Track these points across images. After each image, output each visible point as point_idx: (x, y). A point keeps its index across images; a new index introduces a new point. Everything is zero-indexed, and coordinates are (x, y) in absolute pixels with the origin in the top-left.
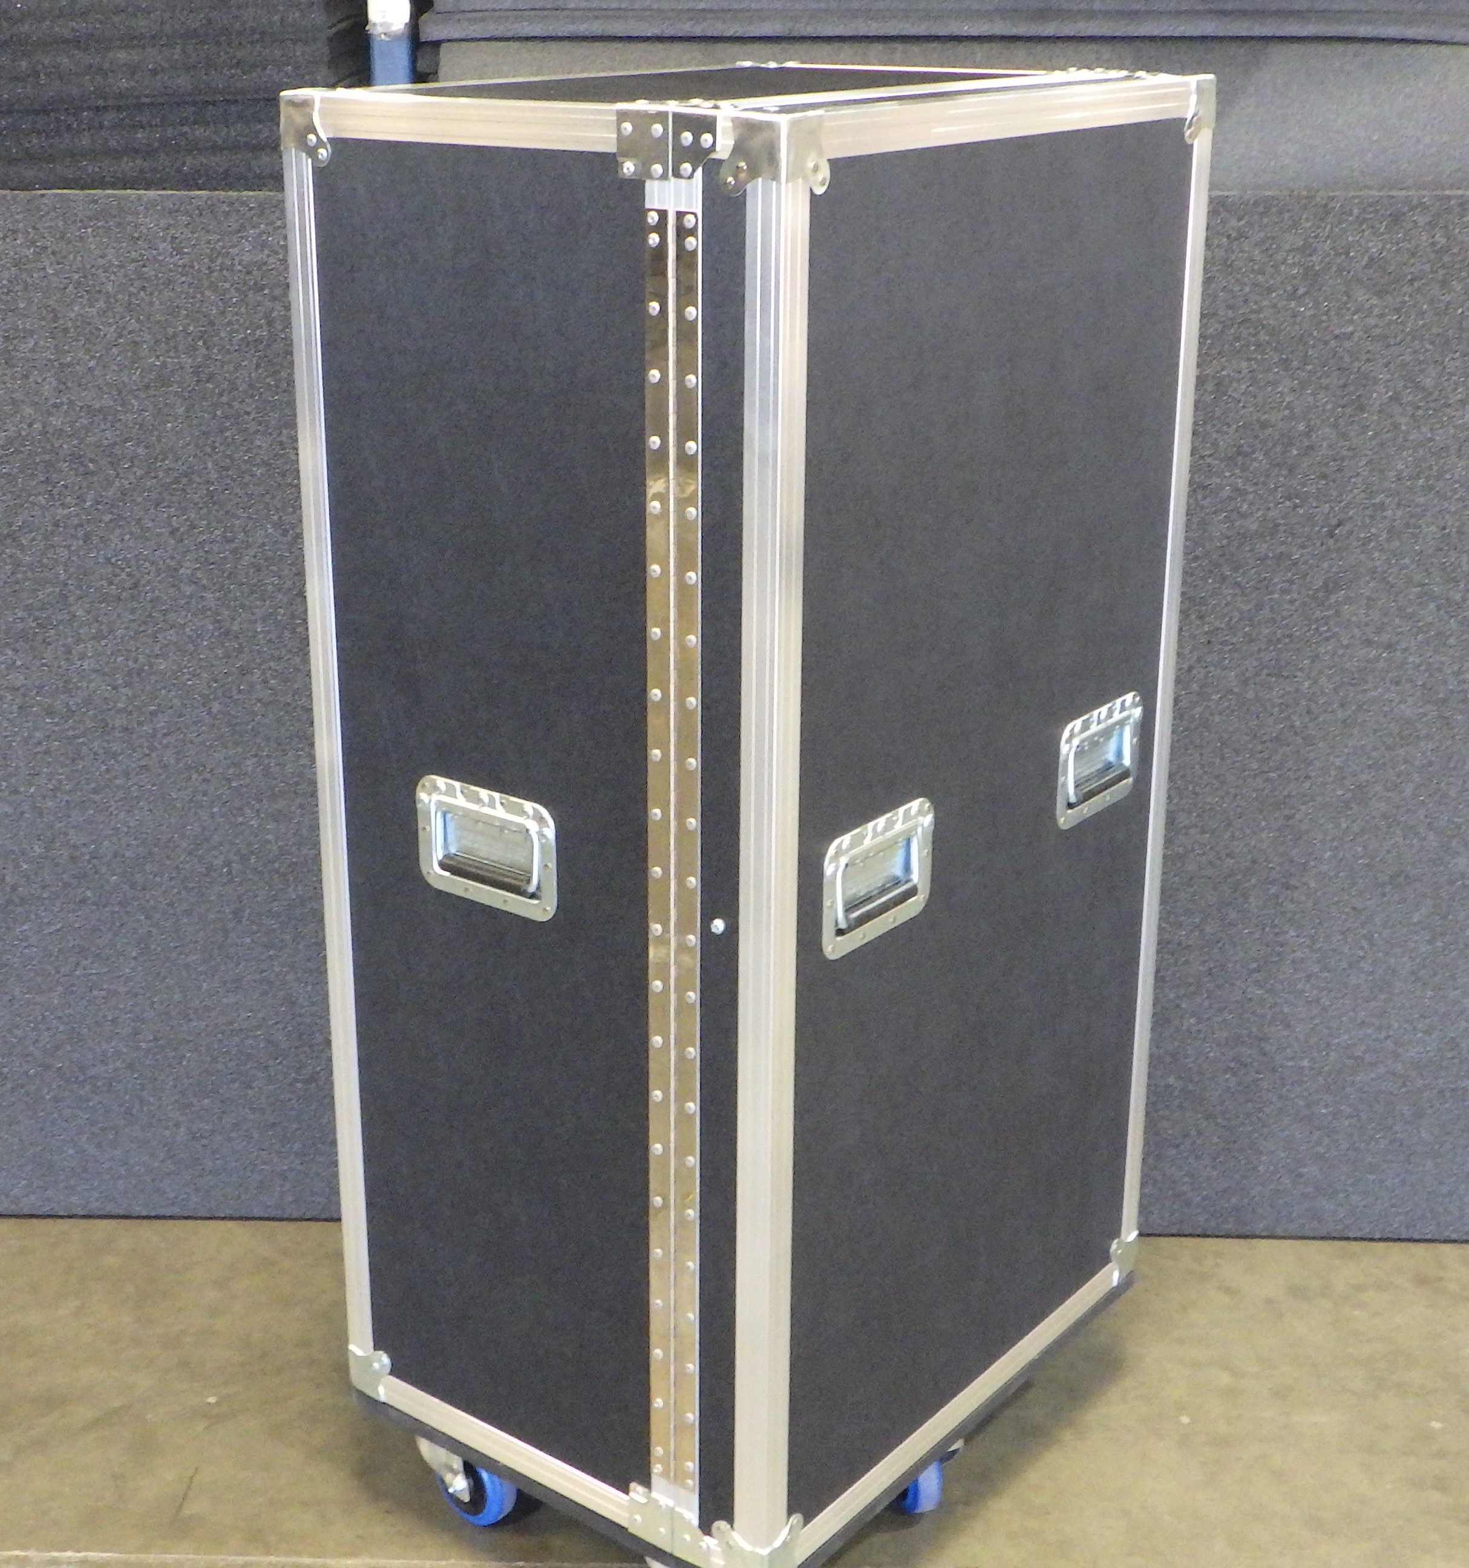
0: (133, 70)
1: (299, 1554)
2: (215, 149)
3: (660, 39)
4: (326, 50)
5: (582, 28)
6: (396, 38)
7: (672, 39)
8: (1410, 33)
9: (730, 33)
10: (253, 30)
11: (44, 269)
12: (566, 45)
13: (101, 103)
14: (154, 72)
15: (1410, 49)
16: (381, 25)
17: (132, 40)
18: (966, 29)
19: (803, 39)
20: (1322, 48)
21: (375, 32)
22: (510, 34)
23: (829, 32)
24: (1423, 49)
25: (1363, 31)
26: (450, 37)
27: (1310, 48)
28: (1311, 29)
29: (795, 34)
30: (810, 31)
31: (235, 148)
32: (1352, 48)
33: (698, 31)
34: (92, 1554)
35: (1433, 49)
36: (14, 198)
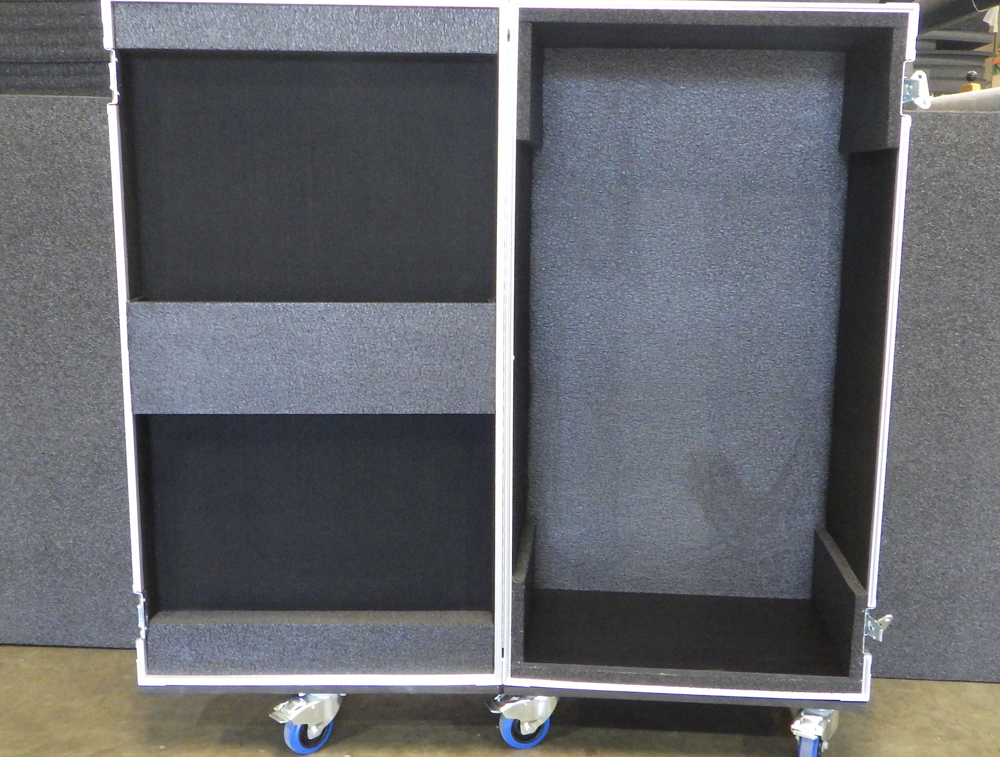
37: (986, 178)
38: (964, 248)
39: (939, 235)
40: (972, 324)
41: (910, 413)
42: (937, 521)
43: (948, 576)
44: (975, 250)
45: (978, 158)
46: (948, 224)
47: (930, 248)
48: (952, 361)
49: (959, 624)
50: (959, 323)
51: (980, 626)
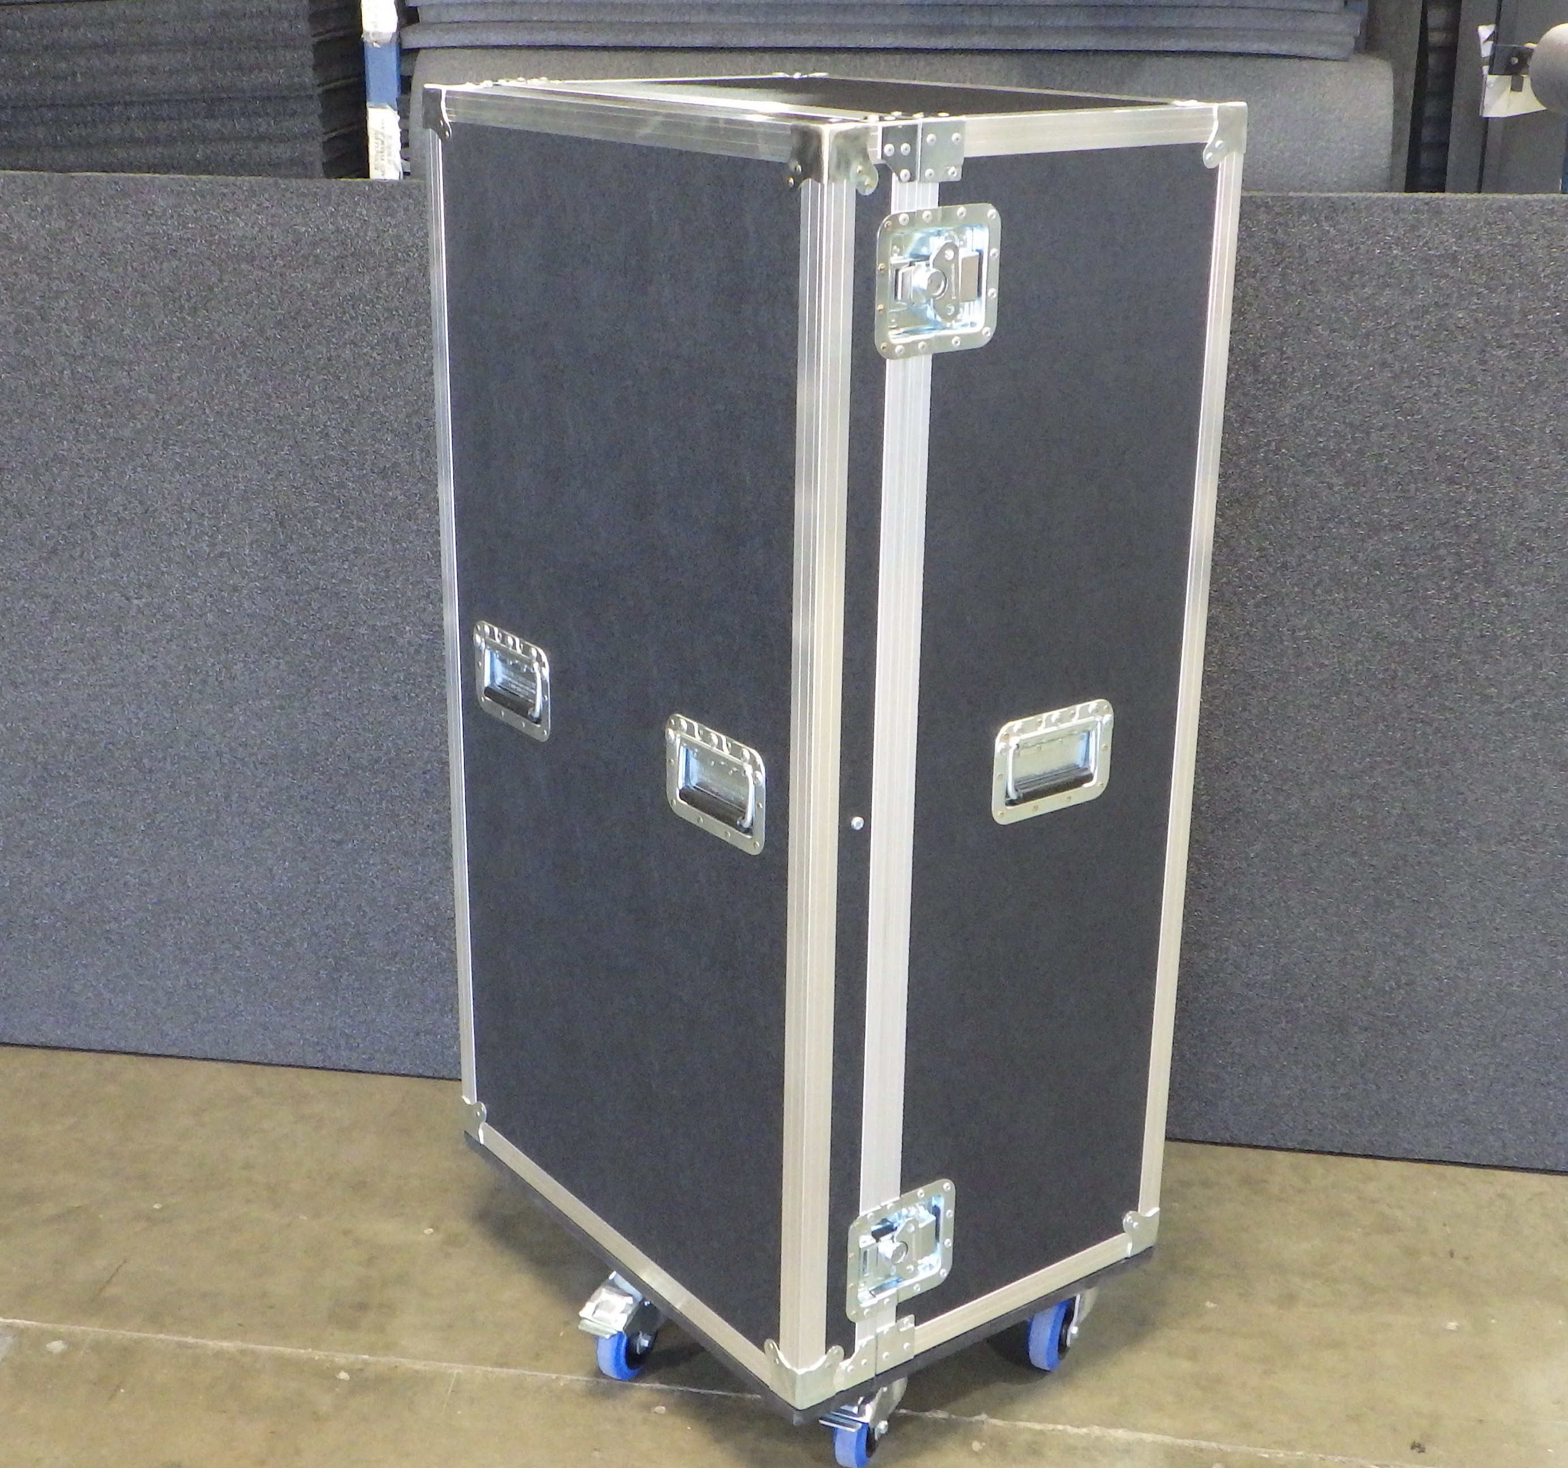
0: (153, 71)
1: (185, 1334)
2: (223, 139)
3: (605, 48)
4: (311, 55)
5: (539, 38)
6: (385, 46)
7: (616, 49)
8: (1274, 49)
9: (666, 43)
10: (250, 38)
11: (74, 240)
12: (525, 53)
13: (128, 98)
14: (171, 73)
15: (1273, 62)
16: (373, 34)
17: (151, 45)
18: (873, 42)
19: (731, 50)
20: (1192, 62)
21: (368, 41)
22: (478, 43)
23: (752, 43)
24: (1285, 63)
26: (427, 45)
27: (1183, 62)
28: (1183, 45)
29: (722, 45)
30: (734, 42)
31: (239, 139)
32: (1220, 62)
33: (638, 42)
34: (18, 1321)
35: (1295, 63)
36: (50, 180)
39: (1419, 411)
40: (1470, 566)
41: (1358, 716)
42: (1400, 897)
43: (1417, 988)
44: (1480, 440)
46: (1434, 395)
47: (1402, 434)
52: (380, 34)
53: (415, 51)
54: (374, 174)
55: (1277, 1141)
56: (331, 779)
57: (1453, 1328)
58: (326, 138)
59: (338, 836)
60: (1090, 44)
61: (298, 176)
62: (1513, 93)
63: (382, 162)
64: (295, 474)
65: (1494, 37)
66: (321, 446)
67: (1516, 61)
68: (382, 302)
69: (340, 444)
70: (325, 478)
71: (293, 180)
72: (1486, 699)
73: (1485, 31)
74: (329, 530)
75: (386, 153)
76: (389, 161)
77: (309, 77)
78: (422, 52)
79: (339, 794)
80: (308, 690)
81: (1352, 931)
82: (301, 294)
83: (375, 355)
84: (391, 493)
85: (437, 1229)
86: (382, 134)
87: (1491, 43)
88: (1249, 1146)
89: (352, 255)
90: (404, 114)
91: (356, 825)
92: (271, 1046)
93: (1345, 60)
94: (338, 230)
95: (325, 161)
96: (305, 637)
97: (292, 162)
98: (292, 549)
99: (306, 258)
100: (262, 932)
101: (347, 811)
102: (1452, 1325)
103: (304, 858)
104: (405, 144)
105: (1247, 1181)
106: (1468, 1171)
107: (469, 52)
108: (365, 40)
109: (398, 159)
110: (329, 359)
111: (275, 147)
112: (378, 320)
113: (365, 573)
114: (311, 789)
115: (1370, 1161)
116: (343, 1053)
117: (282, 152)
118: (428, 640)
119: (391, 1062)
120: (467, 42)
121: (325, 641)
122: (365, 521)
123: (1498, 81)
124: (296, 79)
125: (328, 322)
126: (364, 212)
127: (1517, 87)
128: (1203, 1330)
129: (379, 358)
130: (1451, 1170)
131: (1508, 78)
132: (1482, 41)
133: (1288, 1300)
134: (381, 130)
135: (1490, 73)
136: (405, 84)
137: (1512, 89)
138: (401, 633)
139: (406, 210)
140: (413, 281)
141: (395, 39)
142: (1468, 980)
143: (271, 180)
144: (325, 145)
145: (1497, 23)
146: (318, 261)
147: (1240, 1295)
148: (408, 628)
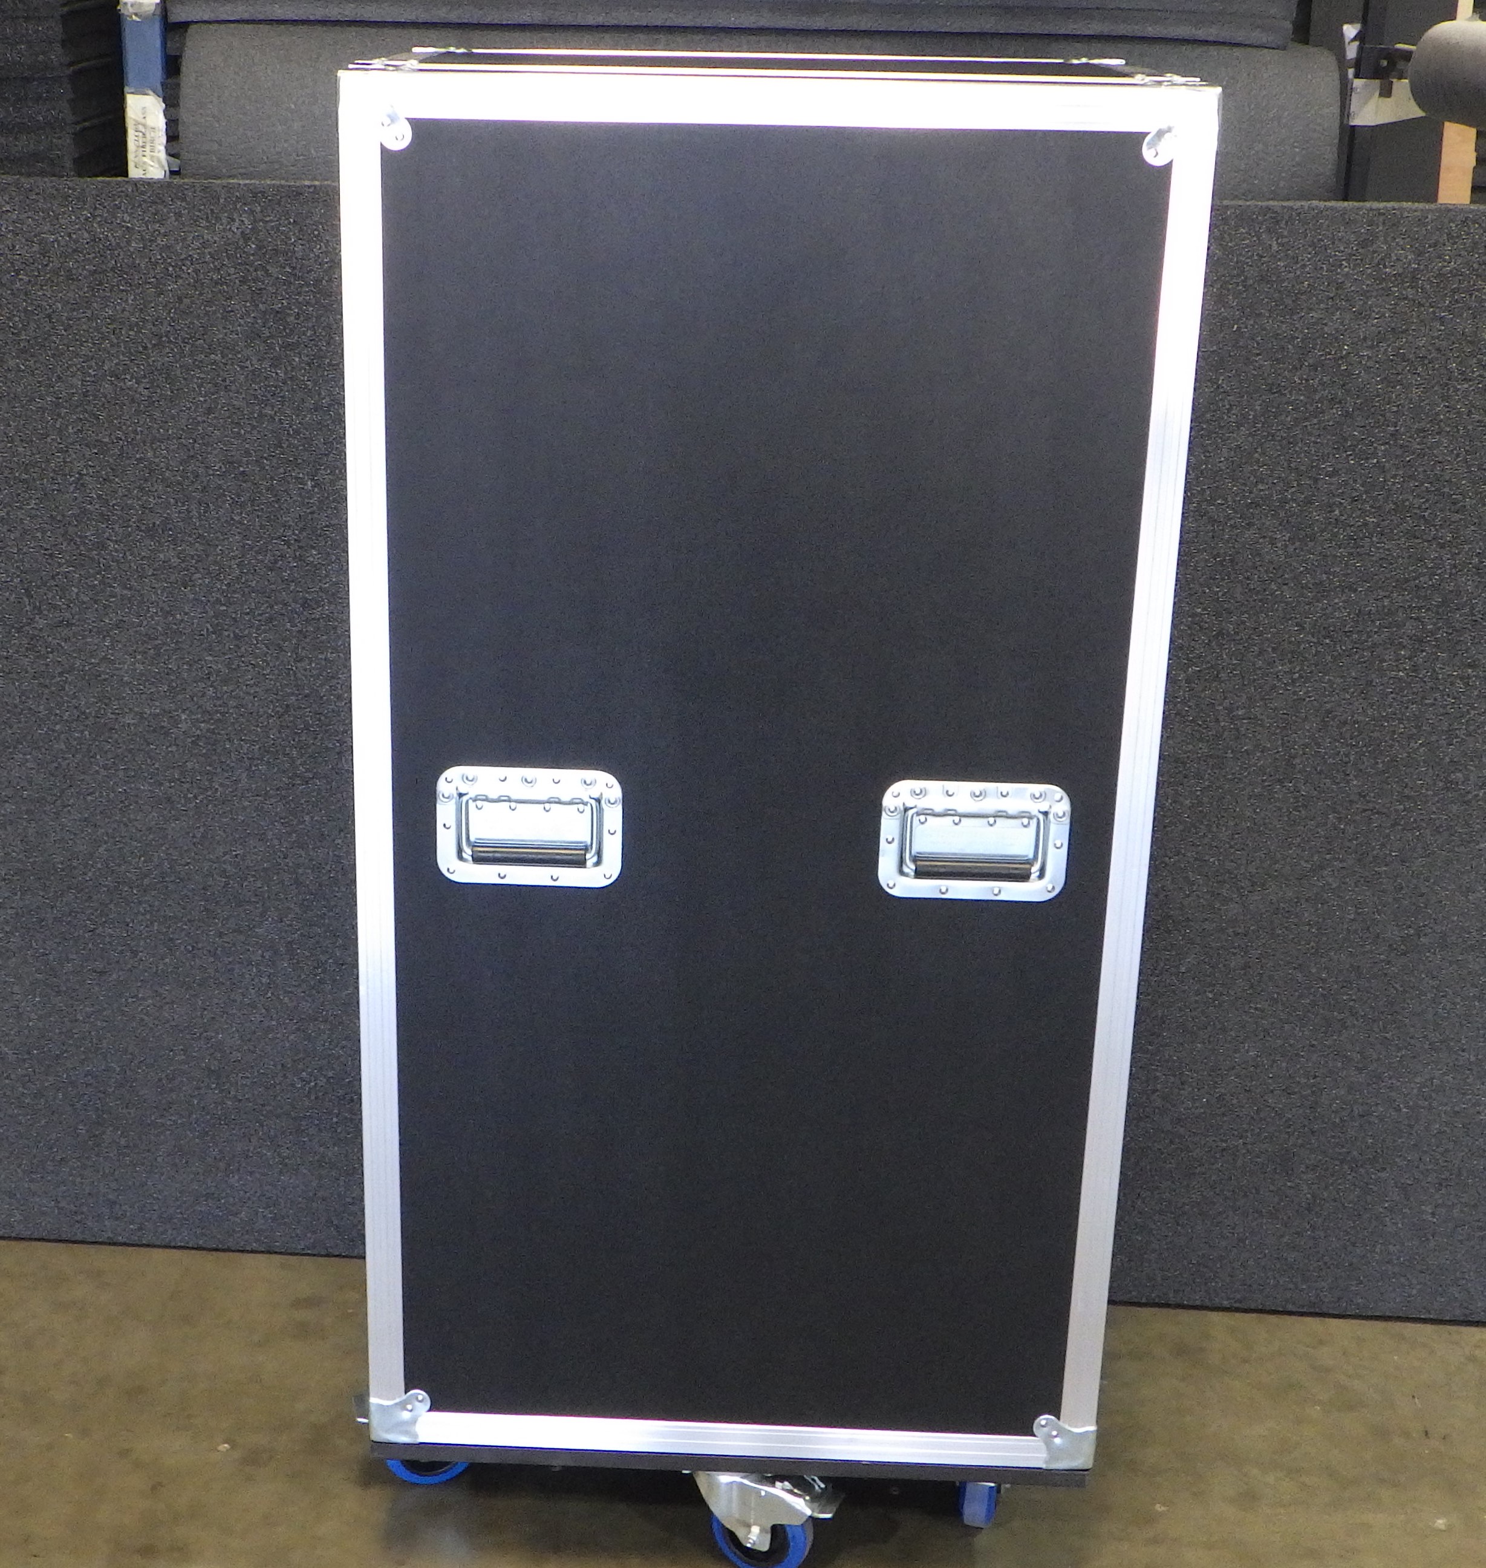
4: (59, 29)
6: (146, 19)
16: (132, 6)
21: (126, 13)
22: (261, 17)
23: (591, 20)
25: (1151, 31)
26: (198, 18)
28: (1096, 27)
29: (554, 22)
30: (569, 19)
37: (1471, 342)
38: (1422, 484)
39: (1374, 454)
40: (1432, 633)
41: (1305, 806)
42: (1354, 1014)
43: (1372, 1119)
44: (1444, 487)
45: (1457, 301)
46: (1392, 435)
47: (1355, 481)
48: (1390, 706)
49: (1390, 1210)
50: (1410, 628)
51: (1433, 1214)
52: (141, 4)
53: (184, 26)
54: (134, 173)
55: (1210, 1300)
56: (90, 897)
57: (1443, 1527)
58: (78, 128)
59: (99, 965)
60: (988, 26)
61: (42, 173)
62: (1382, 99)
63: (145, 159)
64: (44, 532)
65: (1359, 37)
66: (76, 498)
67: (1385, 63)
68: (149, 326)
69: (99, 497)
70: (80, 537)
71: (39, 178)
72: (1450, 785)
73: (1350, 31)
74: (86, 599)
75: (148, 149)
76: (152, 158)
77: (56, 55)
78: (193, 29)
79: (101, 915)
80: (63, 791)
81: (1297, 1055)
82: (49, 316)
83: (141, 389)
84: (162, 556)
85: (234, 1445)
86: (144, 125)
87: (1357, 43)
88: (1180, 1306)
89: (113, 269)
90: (171, 102)
91: (122, 952)
92: (18, 1217)
93: (1284, 48)
94: (94, 239)
95: (77, 155)
96: (58, 727)
97: (36, 157)
98: (41, 623)
99: (56, 272)
100: (7, 1081)
101: (111, 936)
102: (1441, 1523)
103: (58, 993)
104: (172, 137)
105: (1181, 1350)
106: (1429, 1328)
107: (250, 26)
108: (122, 11)
109: (162, 155)
110: (85, 394)
111: (16, 138)
112: (145, 348)
113: (130, 649)
114: (67, 909)
115: (1318, 1320)
116: (106, 1223)
117: (24, 144)
118: (208, 730)
119: (165, 1232)
120: (246, 16)
121: (82, 732)
122: (130, 589)
123: (1366, 86)
124: (41, 58)
125: (84, 351)
126: (127, 218)
127: (1386, 92)
128: (1155, 1541)
129: (146, 392)
130: (1409, 1328)
131: (1377, 83)
132: (1347, 41)
133: (1249, 1498)
134: (143, 121)
135: (1357, 76)
136: (172, 66)
137: (1381, 95)
138: (176, 722)
139: (179, 215)
140: (186, 301)
141: (158, 12)
142: (1430, 1108)
143: (10, 179)
144: (78, 137)
145: (1364, 21)
146: (70, 277)
147: (1195, 1494)
148: (183, 717)
